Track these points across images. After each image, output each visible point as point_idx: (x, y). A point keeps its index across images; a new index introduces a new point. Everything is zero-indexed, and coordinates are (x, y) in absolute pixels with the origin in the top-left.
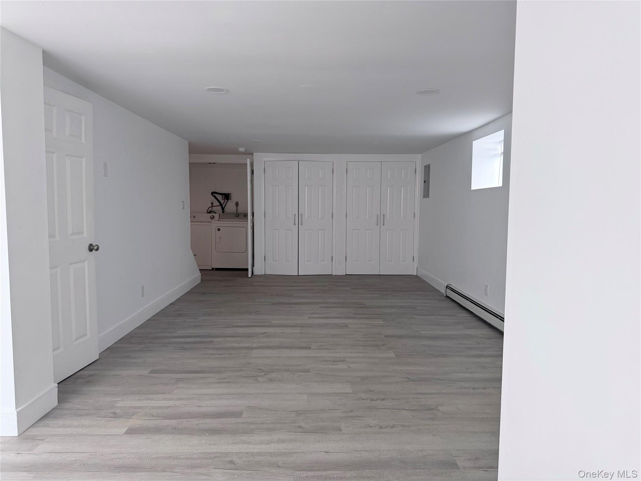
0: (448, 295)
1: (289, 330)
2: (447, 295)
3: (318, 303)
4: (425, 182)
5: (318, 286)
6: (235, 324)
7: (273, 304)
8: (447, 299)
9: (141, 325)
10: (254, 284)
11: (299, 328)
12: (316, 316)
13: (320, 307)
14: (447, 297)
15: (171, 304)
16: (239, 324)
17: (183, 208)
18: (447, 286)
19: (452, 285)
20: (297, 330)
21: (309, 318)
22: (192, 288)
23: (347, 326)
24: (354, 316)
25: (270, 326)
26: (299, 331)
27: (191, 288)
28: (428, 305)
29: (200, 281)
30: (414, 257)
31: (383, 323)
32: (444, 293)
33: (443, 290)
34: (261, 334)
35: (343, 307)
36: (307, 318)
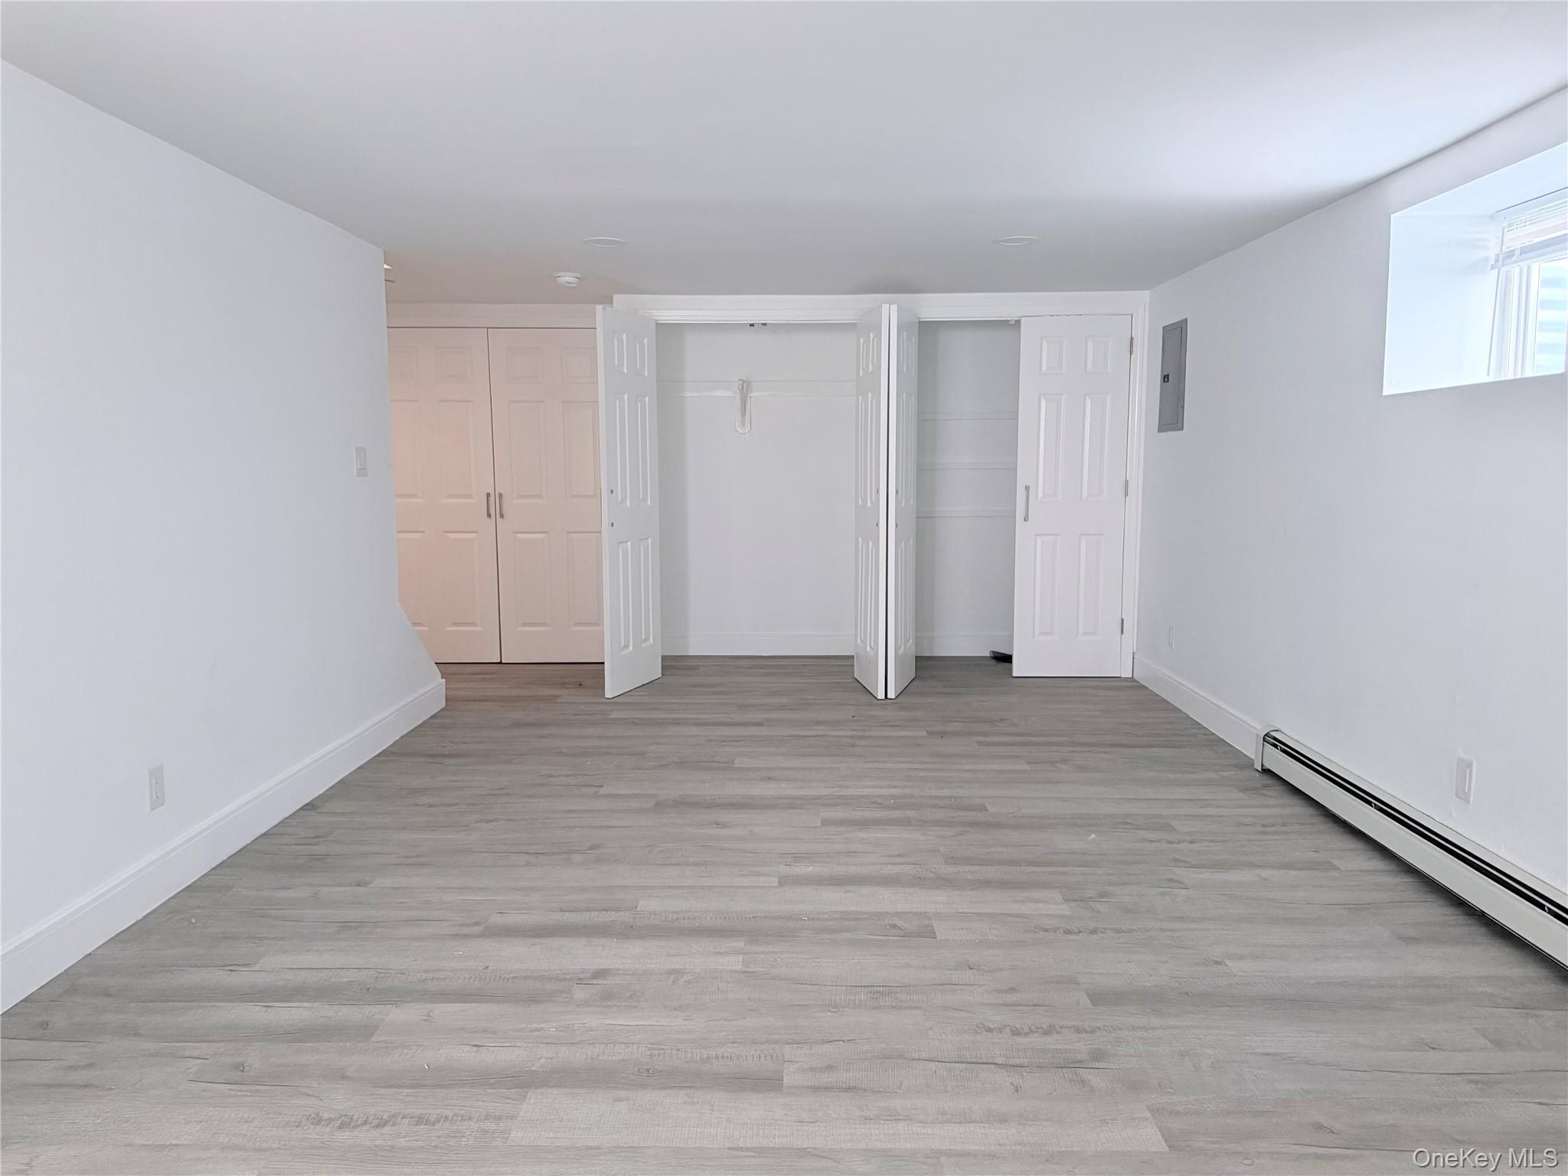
0: (1268, 766)
1: (696, 957)
2: (1265, 764)
3: (817, 802)
4: (1166, 378)
5: (818, 723)
6: (496, 919)
7: (660, 806)
8: (1268, 780)
9: (145, 917)
10: (614, 715)
11: (740, 944)
12: (810, 869)
13: (826, 822)
14: (1267, 772)
15: (310, 806)
16: (512, 919)
17: (362, 472)
18: (1266, 735)
19: (1283, 731)
20: (729, 958)
21: (784, 882)
22: (406, 735)
23: (928, 933)
24: (950, 870)
25: (626, 932)
26: (735, 963)
27: (402, 734)
28: (1210, 811)
29: (443, 704)
30: (1123, 620)
31: (1064, 909)
32: (1253, 757)
33: (1250, 748)
34: (580, 981)
35: (906, 822)
36: (774, 881)
